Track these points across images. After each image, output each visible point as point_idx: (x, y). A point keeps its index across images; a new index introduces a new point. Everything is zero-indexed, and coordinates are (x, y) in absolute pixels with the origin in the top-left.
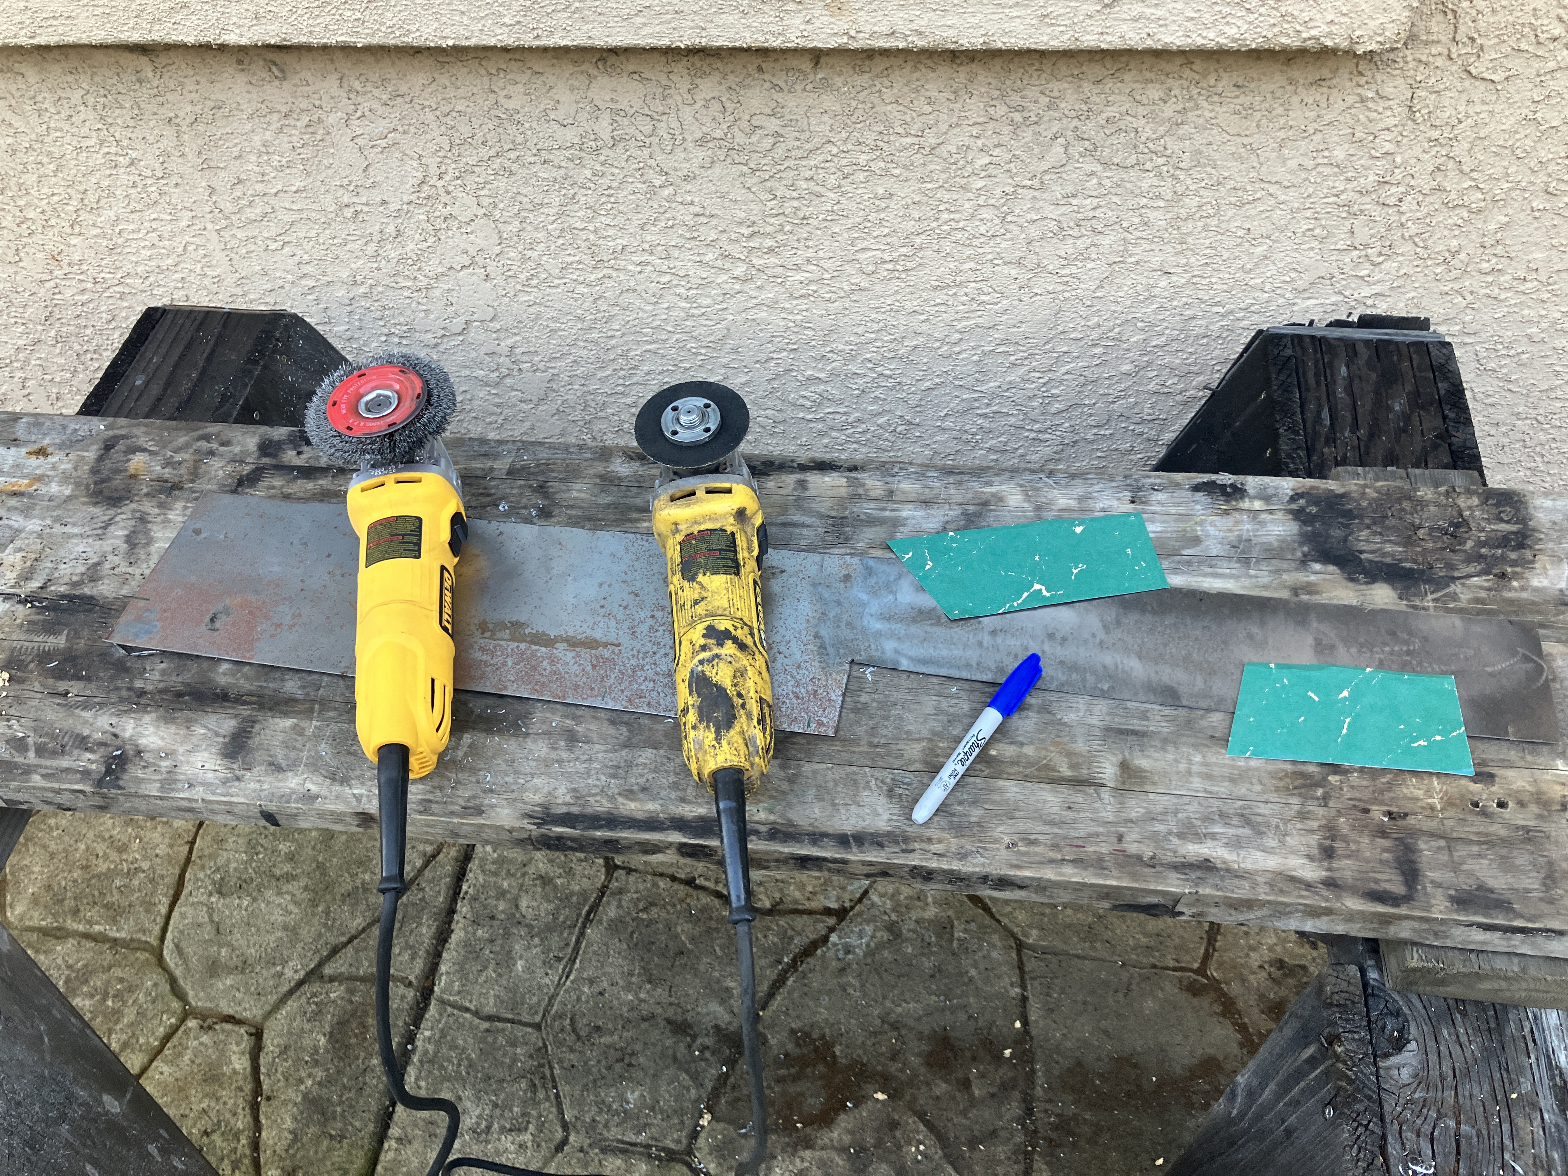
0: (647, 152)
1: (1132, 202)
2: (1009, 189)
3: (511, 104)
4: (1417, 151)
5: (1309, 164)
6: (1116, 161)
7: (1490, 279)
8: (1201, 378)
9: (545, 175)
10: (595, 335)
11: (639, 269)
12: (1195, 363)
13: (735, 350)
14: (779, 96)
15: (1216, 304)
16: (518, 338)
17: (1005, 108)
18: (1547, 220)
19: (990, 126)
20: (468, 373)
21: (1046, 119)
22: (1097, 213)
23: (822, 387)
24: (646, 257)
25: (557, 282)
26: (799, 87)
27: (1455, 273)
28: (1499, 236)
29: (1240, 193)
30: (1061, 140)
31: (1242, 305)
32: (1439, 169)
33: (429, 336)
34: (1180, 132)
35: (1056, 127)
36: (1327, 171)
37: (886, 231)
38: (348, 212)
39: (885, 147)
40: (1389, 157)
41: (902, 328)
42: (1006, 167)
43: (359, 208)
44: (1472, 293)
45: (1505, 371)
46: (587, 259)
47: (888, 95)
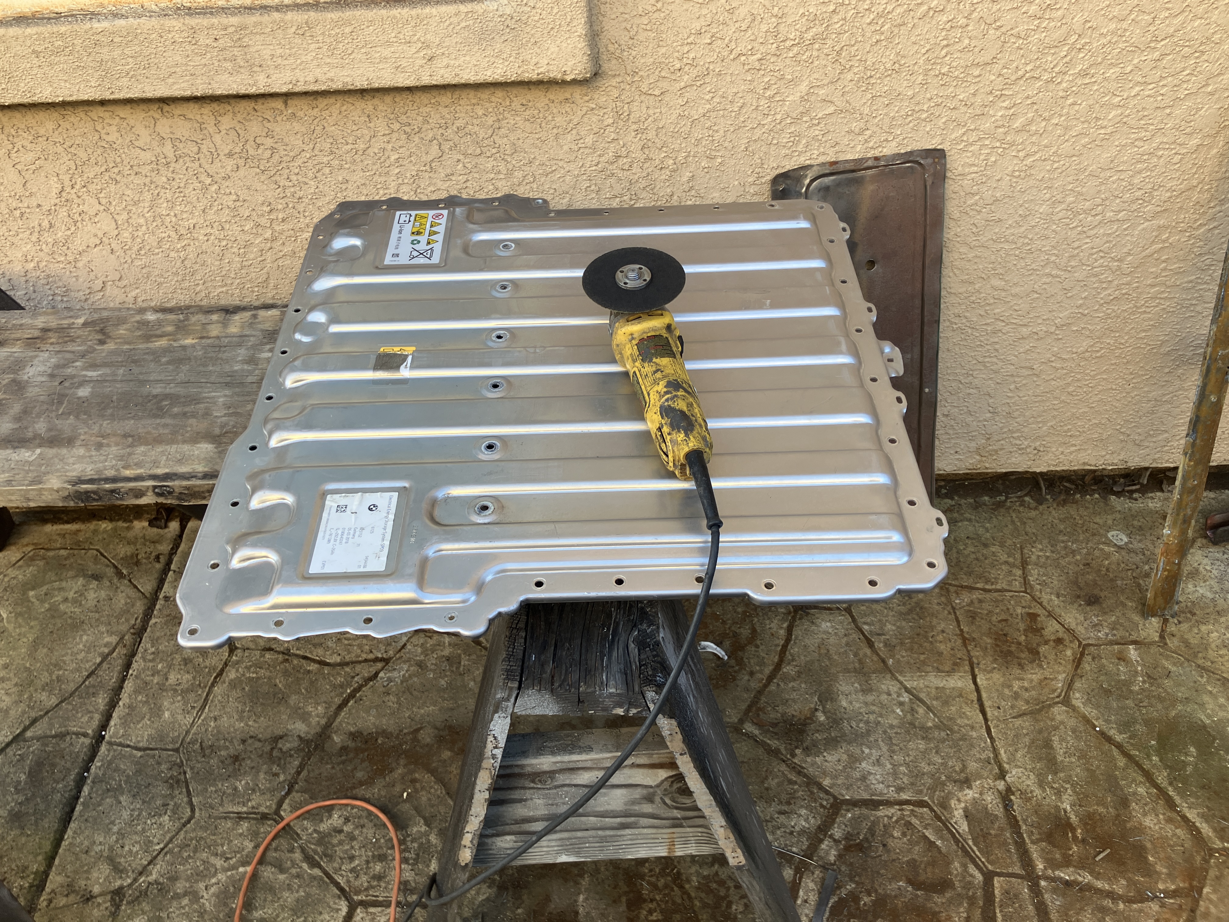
0: (197, 164)
3: (110, 138)
4: (630, 137)
5: (575, 148)
6: (469, 152)
11: (206, 238)
14: (269, 125)
16: (138, 291)
17: (398, 124)
19: (393, 136)
21: (424, 129)
24: (209, 230)
25: (157, 251)
26: (279, 118)
30: (435, 142)
33: (81, 293)
34: (500, 133)
35: (430, 134)
38: (17, 213)
39: (337, 152)
47: (331, 121)
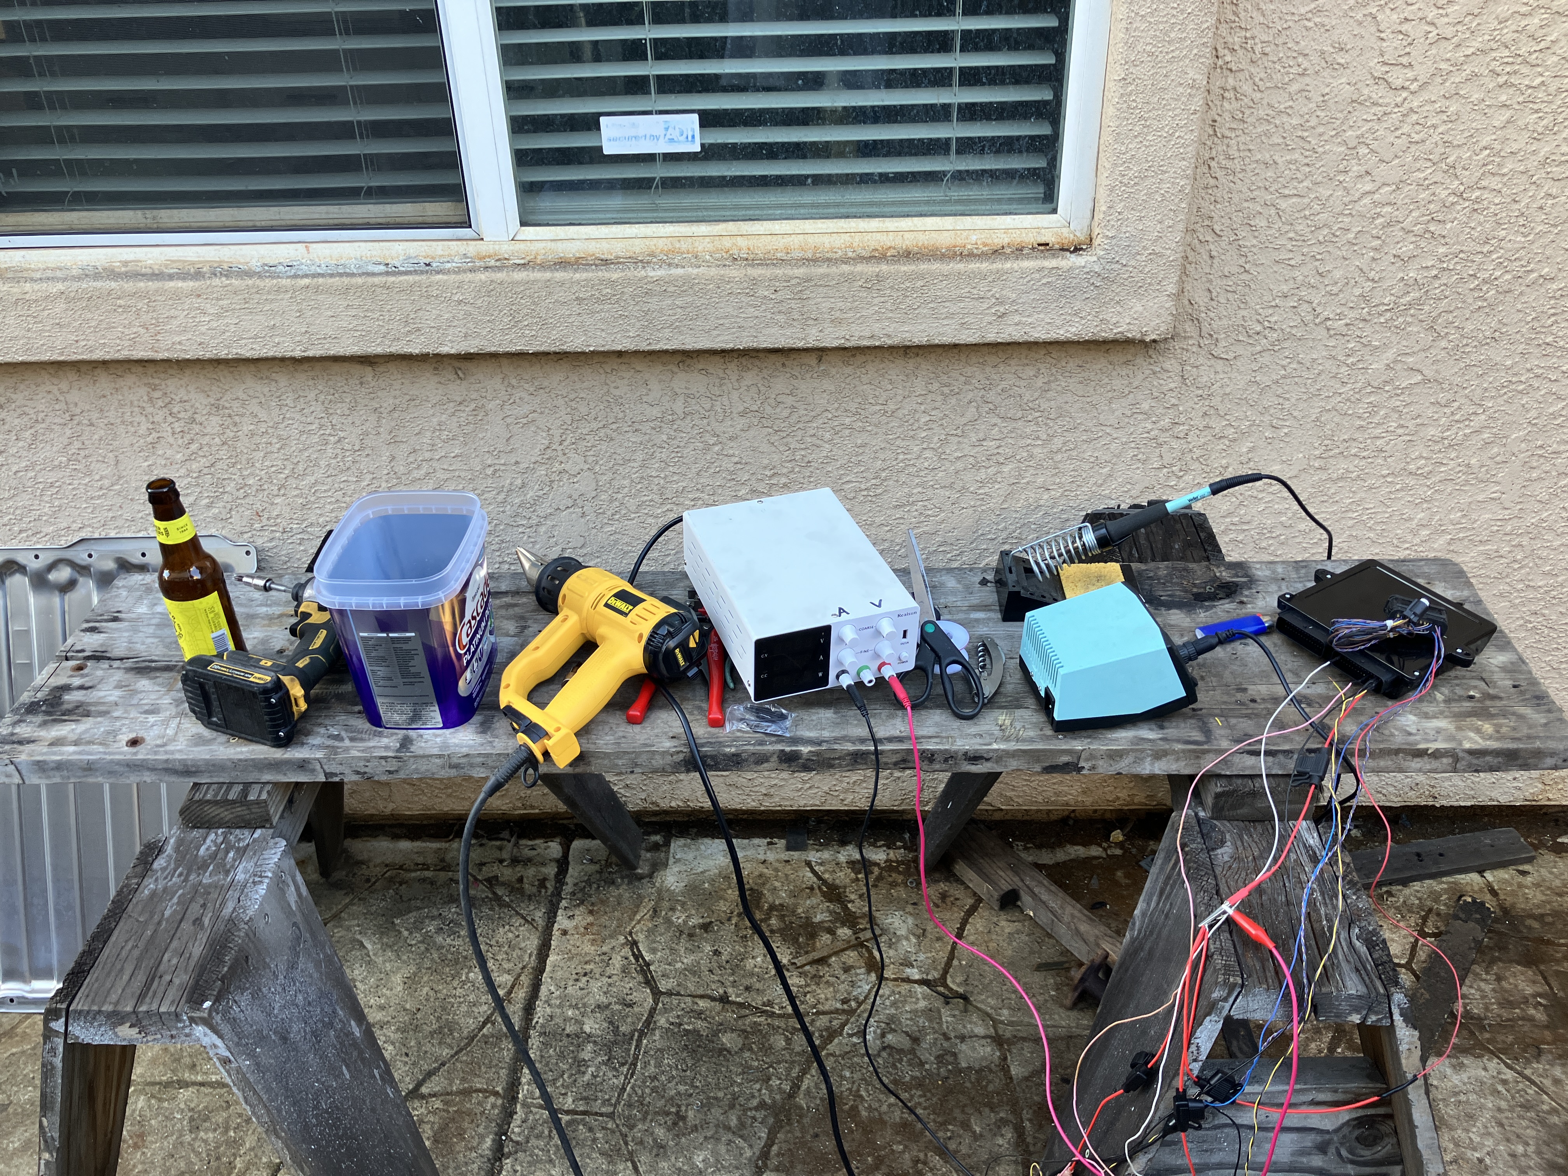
1: (1022, 442)
2: (943, 437)
3: (617, 392)
9: (635, 440)
14: (794, 382)
19: (929, 397)
22: (999, 451)
26: (808, 376)
28: (1250, 456)
29: (1088, 434)
32: (1206, 414)
37: (863, 469)
38: (489, 471)
39: (862, 412)
40: (1175, 408)
42: (940, 423)
43: (497, 467)
46: (656, 498)
47: (865, 379)
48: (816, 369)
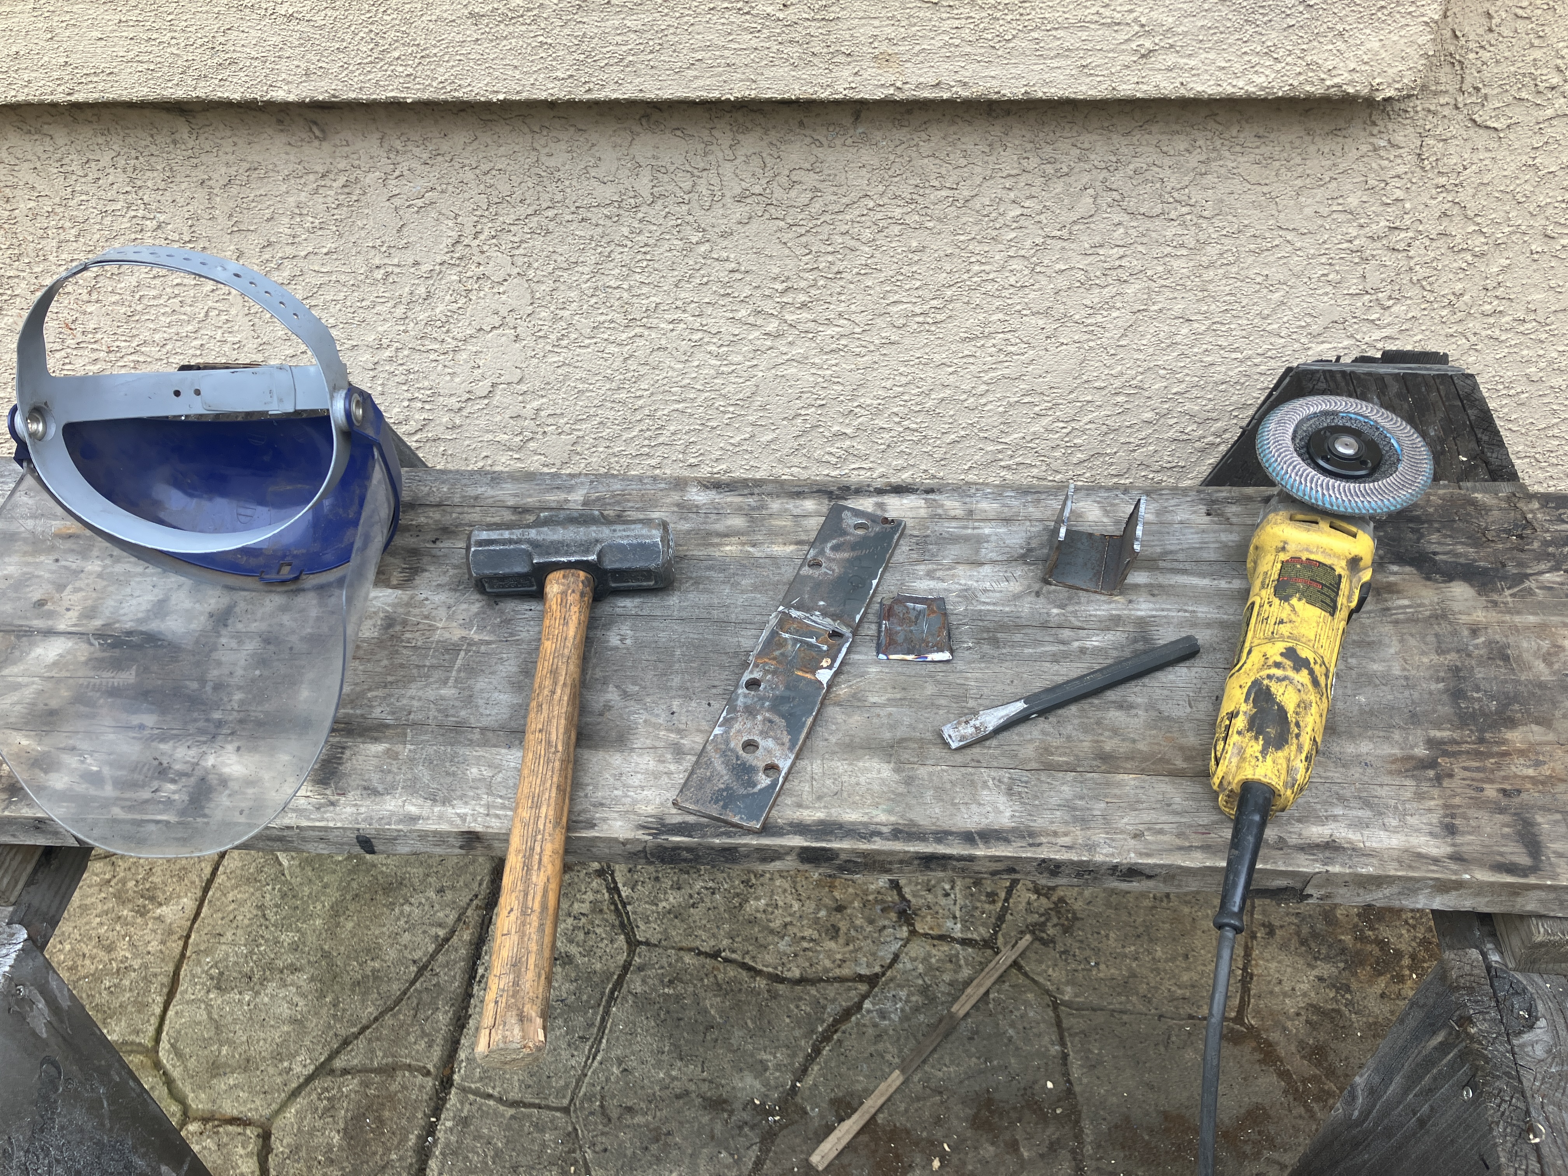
0: (685, 208)
1: (1157, 251)
2: (1039, 240)
4: (1425, 198)
5: (1325, 211)
6: (1142, 211)
7: (1491, 320)
8: (1219, 424)
9: (582, 233)
10: (623, 395)
11: (671, 326)
12: (1214, 410)
13: (763, 408)
15: (1235, 350)
16: (544, 400)
17: (1038, 160)
18: (1545, 262)
19: (1023, 179)
20: (490, 437)
21: (1077, 170)
22: (1123, 262)
23: (848, 443)
24: (678, 315)
25: (587, 341)
26: (838, 142)
27: (1460, 316)
28: (1500, 278)
29: (1259, 241)
30: (1091, 191)
31: (1260, 351)
32: (1445, 214)
33: (454, 400)
34: (1204, 182)
35: (1086, 178)
36: (1341, 217)
37: (918, 284)
38: (379, 274)
39: (920, 200)
40: (1399, 204)
41: (930, 381)
42: (1037, 219)
43: (390, 269)
44: (1475, 334)
45: (1506, 410)
46: (619, 318)
47: (925, 149)
48: (851, 132)
